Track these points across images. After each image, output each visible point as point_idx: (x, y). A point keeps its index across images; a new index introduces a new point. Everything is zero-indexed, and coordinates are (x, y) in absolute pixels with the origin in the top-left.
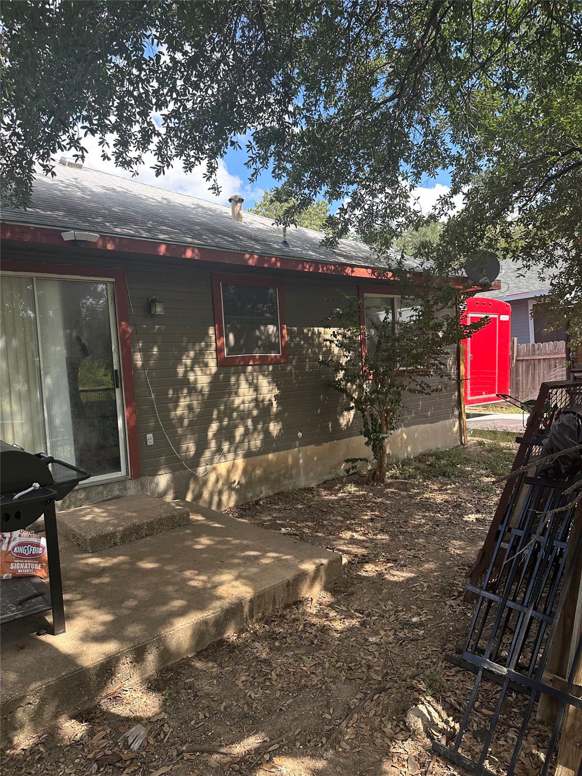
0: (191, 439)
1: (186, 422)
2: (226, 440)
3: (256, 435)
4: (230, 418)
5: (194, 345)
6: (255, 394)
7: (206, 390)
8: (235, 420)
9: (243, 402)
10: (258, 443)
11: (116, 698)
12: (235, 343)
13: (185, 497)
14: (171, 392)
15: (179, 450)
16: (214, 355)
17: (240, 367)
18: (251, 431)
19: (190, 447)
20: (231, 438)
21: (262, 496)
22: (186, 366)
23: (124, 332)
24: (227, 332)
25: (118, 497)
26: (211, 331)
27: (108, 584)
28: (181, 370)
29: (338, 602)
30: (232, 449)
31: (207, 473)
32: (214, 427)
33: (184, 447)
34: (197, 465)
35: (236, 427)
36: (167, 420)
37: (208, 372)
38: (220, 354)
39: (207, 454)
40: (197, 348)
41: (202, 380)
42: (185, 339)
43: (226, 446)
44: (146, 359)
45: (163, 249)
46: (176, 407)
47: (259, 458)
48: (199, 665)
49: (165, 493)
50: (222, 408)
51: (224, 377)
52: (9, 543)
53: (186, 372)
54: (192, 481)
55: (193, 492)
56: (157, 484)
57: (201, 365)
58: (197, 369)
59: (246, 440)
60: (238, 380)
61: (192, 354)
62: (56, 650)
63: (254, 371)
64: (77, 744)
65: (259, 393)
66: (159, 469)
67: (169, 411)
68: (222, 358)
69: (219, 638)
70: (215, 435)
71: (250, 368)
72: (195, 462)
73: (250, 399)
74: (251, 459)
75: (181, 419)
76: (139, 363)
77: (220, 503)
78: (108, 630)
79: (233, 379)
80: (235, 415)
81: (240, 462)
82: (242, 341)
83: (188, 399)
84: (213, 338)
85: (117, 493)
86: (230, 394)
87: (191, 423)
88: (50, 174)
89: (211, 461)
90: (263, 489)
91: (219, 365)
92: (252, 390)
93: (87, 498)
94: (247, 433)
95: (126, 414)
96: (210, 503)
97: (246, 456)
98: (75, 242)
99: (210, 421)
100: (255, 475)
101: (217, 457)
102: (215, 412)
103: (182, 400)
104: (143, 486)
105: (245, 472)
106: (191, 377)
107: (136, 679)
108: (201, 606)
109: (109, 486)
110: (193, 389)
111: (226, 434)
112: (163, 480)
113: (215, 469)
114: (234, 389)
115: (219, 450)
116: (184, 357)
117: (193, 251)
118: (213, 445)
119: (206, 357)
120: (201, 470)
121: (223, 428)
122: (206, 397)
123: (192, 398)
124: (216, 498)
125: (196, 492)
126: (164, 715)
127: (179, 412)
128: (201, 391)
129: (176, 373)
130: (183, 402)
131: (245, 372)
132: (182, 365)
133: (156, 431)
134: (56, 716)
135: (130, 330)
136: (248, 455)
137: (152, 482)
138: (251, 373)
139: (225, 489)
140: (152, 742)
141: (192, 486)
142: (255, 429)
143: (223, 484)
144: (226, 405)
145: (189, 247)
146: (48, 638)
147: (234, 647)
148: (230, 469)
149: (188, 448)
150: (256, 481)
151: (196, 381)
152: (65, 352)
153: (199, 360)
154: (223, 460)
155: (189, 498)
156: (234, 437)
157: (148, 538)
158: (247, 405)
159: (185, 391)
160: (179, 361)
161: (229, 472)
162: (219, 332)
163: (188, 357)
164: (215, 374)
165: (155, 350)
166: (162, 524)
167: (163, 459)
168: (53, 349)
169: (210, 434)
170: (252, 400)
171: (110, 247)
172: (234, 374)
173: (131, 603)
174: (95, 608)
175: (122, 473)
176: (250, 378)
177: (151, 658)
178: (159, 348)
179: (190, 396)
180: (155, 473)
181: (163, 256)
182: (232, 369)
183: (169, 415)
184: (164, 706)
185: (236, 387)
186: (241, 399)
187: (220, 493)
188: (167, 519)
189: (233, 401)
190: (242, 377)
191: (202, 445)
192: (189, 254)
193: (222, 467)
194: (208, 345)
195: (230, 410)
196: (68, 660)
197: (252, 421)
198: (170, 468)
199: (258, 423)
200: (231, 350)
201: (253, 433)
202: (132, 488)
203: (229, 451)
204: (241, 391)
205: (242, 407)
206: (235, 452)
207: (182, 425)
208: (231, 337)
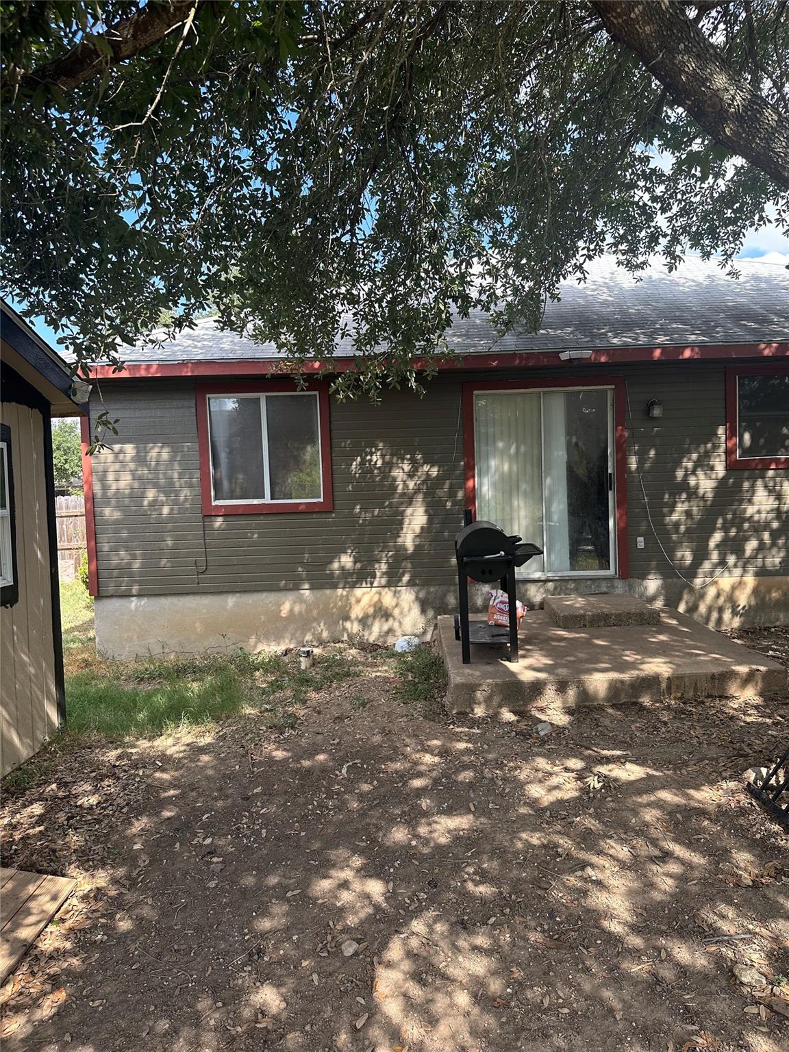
0: (687, 547)
1: (682, 528)
2: (732, 553)
3: (774, 551)
4: (740, 528)
5: (698, 446)
6: (777, 502)
7: (710, 496)
8: (745, 531)
9: (759, 512)
10: (777, 561)
11: (541, 710)
12: (751, 443)
13: (677, 607)
14: (667, 496)
15: (672, 557)
16: (723, 457)
17: (757, 471)
18: (768, 546)
19: (686, 555)
20: (739, 552)
21: (778, 624)
22: (686, 469)
23: (622, 436)
24: (742, 431)
25: (605, 593)
26: (721, 431)
27: (562, 646)
28: (680, 474)
29: (766, 706)
30: (740, 564)
31: (704, 586)
32: (717, 537)
33: (679, 554)
34: (694, 575)
35: (747, 539)
36: (660, 524)
37: (714, 476)
38: (730, 456)
39: (707, 565)
40: (702, 450)
41: (705, 484)
42: (688, 441)
43: (731, 560)
44: (641, 463)
45: (657, 353)
46: (672, 512)
47: (778, 578)
48: (610, 711)
49: (652, 599)
50: (729, 516)
51: (733, 482)
52: (495, 600)
53: (686, 476)
54: (686, 591)
55: (687, 603)
56: (646, 588)
57: (706, 468)
58: (700, 473)
59: (760, 556)
60: (753, 486)
61: (695, 456)
62: (508, 669)
63: (777, 476)
64: (509, 723)
65: (783, 501)
66: (649, 574)
67: (664, 516)
68: (733, 460)
69: (634, 700)
70: (718, 546)
71: (771, 473)
72: (692, 571)
73: (768, 509)
74: (765, 578)
75: (677, 525)
76: (634, 466)
77: (720, 621)
78: (545, 668)
79: (746, 485)
80: (746, 525)
81: (750, 580)
82: (762, 441)
83: (686, 504)
84: (723, 438)
85: (604, 589)
86: (741, 502)
87: (688, 530)
88: (556, 300)
89: (711, 574)
90: (781, 616)
91: (728, 468)
92: (772, 498)
93: (576, 590)
94: (761, 547)
95: (617, 515)
96: (708, 619)
97: (757, 574)
98: (570, 360)
99: (713, 530)
100: (770, 599)
101: (718, 571)
102: (720, 521)
103: (679, 505)
104: (631, 587)
105: (755, 591)
106: (692, 481)
107: (558, 704)
108: (621, 670)
109: (597, 581)
110: (693, 493)
111: (733, 546)
112: (653, 585)
113: (716, 583)
114: (746, 496)
115: (722, 563)
116: (685, 460)
117: (692, 350)
118: (715, 556)
119: (712, 460)
120: (698, 582)
121: (729, 538)
122: (709, 503)
123: (691, 504)
124: (715, 615)
125: (690, 604)
126: (568, 726)
127: (675, 517)
128: (703, 497)
129: (675, 477)
130: (681, 508)
131: (763, 477)
132: (681, 468)
133: (647, 535)
134: (500, 706)
135: (626, 434)
136: (762, 573)
137: (641, 585)
138: (773, 478)
139: (728, 606)
140: (554, 735)
141: (685, 597)
142: (774, 544)
143: (725, 601)
144: (734, 514)
145: (688, 347)
146: (507, 663)
147: (645, 709)
148: (736, 585)
149: (683, 556)
150: (772, 604)
151: (697, 486)
152: (565, 457)
153: (704, 463)
154: (726, 574)
155: (682, 608)
156: (743, 551)
157: (615, 627)
158: (763, 516)
159: (684, 496)
160: (678, 463)
161: (734, 588)
162: (731, 431)
163: (689, 459)
164: (723, 478)
165: (652, 453)
166: (630, 618)
167: (654, 563)
168: (555, 453)
169: (712, 544)
170: (772, 510)
171: (603, 359)
172: (748, 479)
173: (572, 659)
174: (545, 656)
175: (611, 572)
176: (771, 484)
177: (571, 693)
178: (656, 451)
179: (689, 501)
180: (644, 577)
181: (658, 360)
182: (746, 474)
183: (663, 520)
184: (571, 723)
185: (749, 494)
186: (755, 508)
187: (721, 610)
188: (636, 614)
189: (745, 510)
190: (759, 483)
191: (701, 555)
192: (687, 354)
193: (726, 582)
194: (715, 447)
195: (739, 520)
196: (513, 674)
197: (771, 535)
198: (662, 574)
199: (779, 537)
200: (745, 452)
201: (770, 549)
202: (620, 587)
203: (735, 566)
204: (756, 499)
205: (756, 517)
206: (744, 567)
207: (677, 532)
208: (747, 436)
